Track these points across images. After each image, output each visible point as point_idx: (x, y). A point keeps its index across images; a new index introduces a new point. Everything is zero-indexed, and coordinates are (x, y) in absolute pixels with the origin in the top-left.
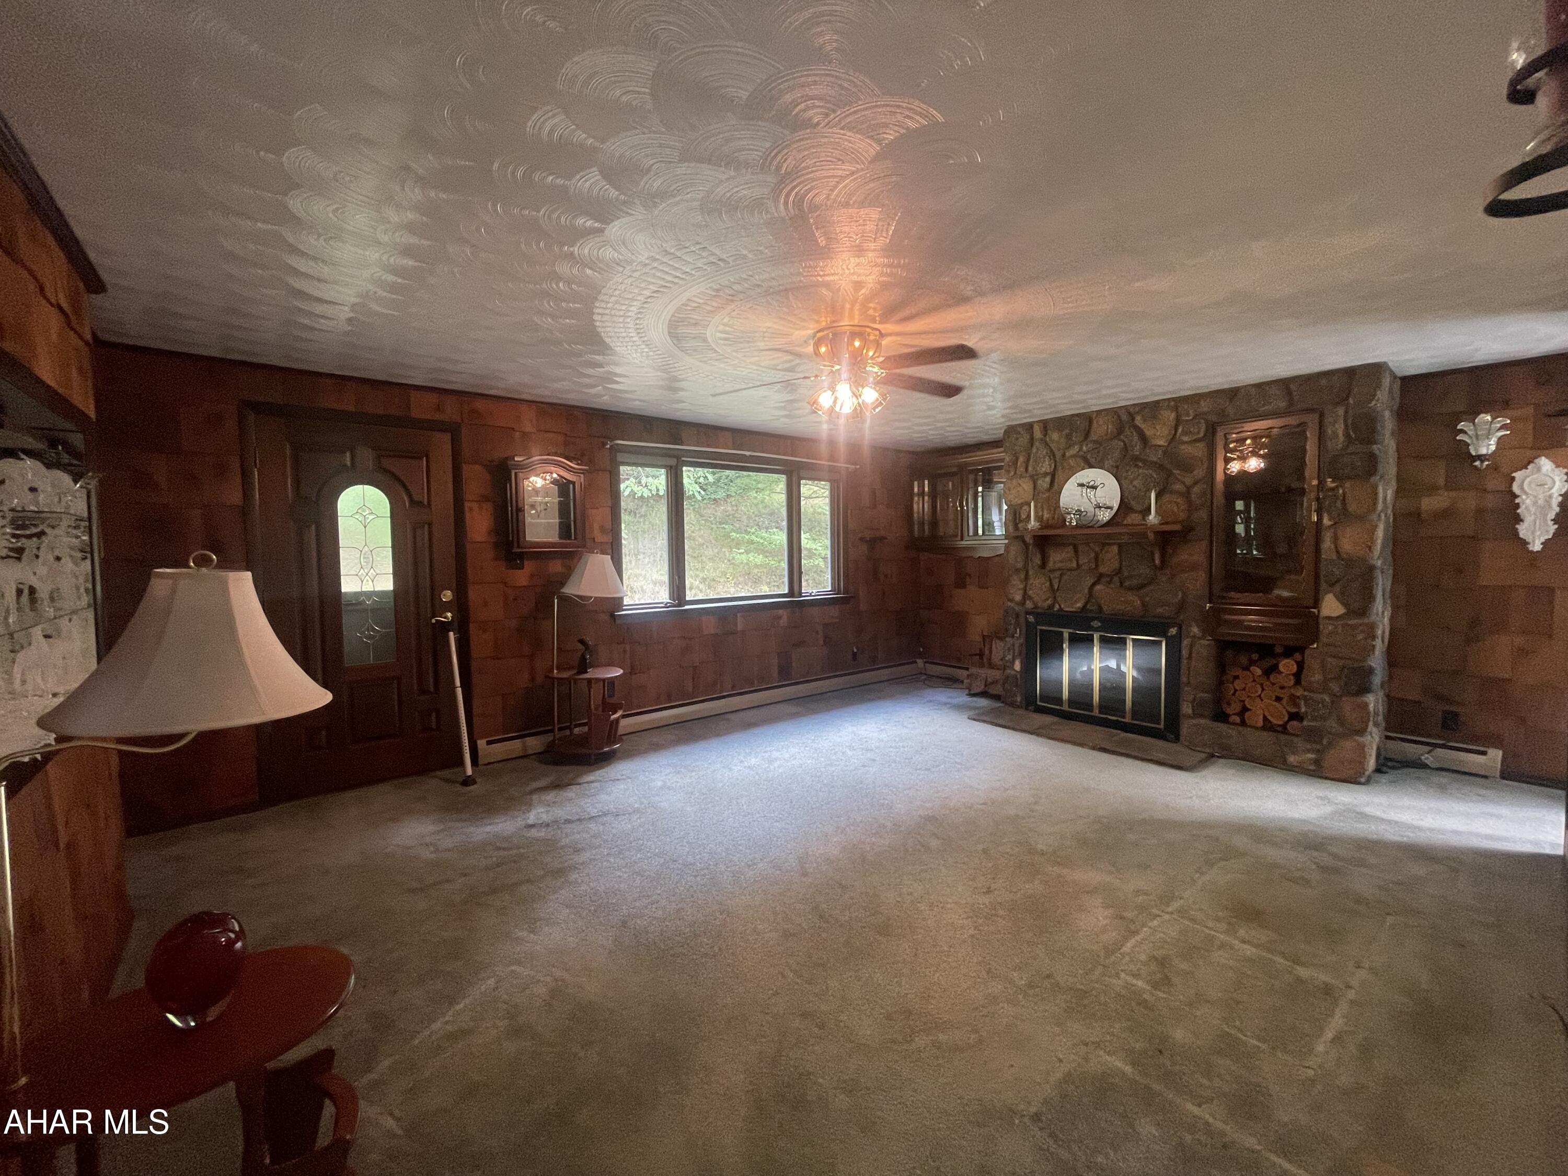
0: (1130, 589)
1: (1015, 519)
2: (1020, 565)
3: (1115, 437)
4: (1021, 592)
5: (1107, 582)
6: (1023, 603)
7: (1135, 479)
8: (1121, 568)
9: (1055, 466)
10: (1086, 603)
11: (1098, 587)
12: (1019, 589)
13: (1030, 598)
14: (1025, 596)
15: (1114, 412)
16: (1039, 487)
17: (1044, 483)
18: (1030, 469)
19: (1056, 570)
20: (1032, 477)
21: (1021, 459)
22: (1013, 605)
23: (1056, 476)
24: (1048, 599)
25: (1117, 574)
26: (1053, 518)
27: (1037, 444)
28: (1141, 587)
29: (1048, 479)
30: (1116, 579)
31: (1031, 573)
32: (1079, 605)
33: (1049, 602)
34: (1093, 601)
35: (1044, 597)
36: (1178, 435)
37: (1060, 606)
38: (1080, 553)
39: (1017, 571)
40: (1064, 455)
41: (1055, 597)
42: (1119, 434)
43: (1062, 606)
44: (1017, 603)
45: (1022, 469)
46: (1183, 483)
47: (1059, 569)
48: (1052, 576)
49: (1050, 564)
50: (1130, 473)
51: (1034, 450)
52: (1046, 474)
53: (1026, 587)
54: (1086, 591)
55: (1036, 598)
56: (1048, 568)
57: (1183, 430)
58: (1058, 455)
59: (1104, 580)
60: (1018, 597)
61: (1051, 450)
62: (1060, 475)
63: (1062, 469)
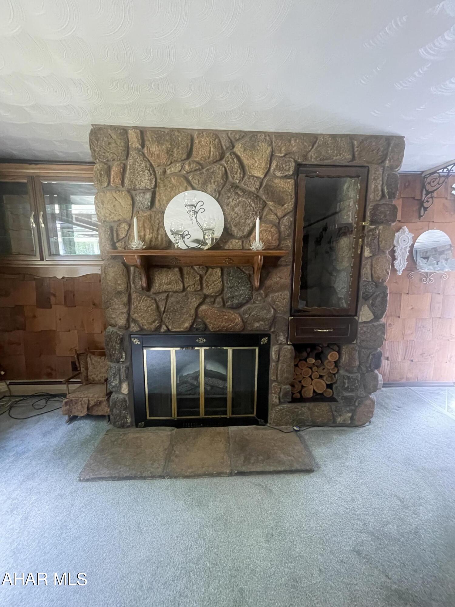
0: (232, 308)
1: (112, 239)
2: (121, 287)
3: (217, 161)
4: (125, 315)
5: (211, 302)
6: (127, 327)
7: (237, 205)
8: (223, 290)
9: (156, 182)
10: (193, 323)
11: (204, 307)
12: (123, 313)
13: (135, 321)
14: (129, 320)
15: (215, 134)
16: (138, 204)
17: (144, 199)
18: (126, 181)
19: (162, 292)
20: (129, 191)
21: (115, 170)
22: (115, 329)
23: (157, 194)
24: (154, 322)
25: (220, 295)
26: (157, 238)
27: (133, 153)
28: (240, 306)
29: (148, 196)
30: (219, 299)
31: (134, 296)
32: (187, 325)
33: (156, 324)
34: (200, 320)
35: (150, 320)
36: (272, 169)
37: (167, 327)
38: (186, 276)
39: (119, 293)
40: (165, 172)
41: (162, 319)
42: (221, 159)
43: (170, 327)
44: (120, 328)
45: (118, 181)
46: (276, 215)
47: (166, 292)
48: (157, 299)
49: (156, 286)
50: (231, 200)
51: (130, 161)
52: (145, 191)
53: (129, 310)
54: (193, 311)
55: (141, 321)
56: (153, 290)
57: (277, 166)
58: (159, 171)
59: (208, 300)
60: (122, 322)
61: (151, 165)
62: (161, 194)
63: (165, 186)
